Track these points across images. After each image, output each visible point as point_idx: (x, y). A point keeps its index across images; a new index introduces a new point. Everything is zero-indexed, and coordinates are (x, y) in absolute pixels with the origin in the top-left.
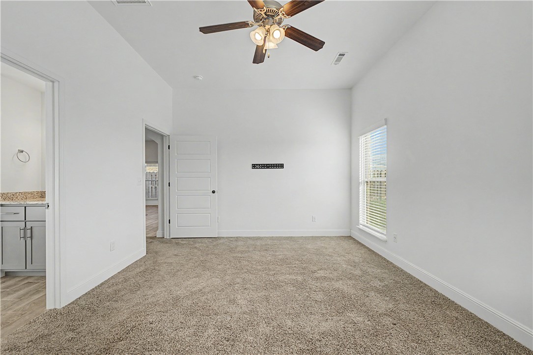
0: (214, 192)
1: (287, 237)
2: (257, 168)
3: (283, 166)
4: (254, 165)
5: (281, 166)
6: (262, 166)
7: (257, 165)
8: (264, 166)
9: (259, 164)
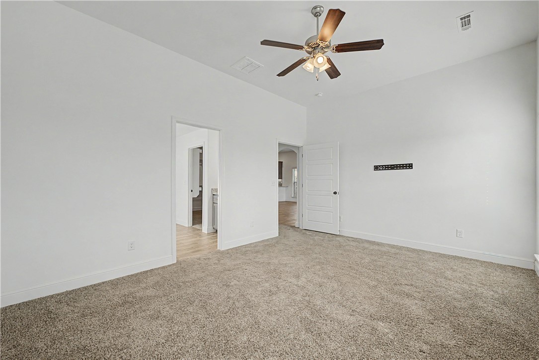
0: (335, 193)
1: (414, 249)
2: (380, 170)
3: (412, 166)
4: (377, 166)
5: (410, 166)
6: (386, 168)
7: (380, 166)
8: (388, 167)
9: (382, 166)
